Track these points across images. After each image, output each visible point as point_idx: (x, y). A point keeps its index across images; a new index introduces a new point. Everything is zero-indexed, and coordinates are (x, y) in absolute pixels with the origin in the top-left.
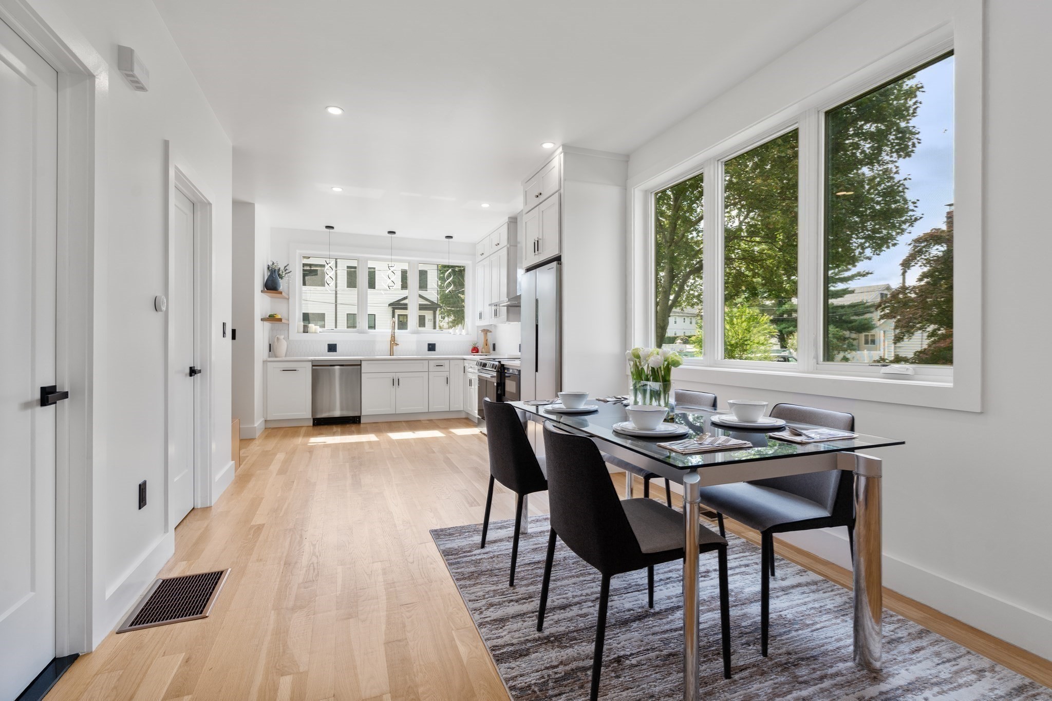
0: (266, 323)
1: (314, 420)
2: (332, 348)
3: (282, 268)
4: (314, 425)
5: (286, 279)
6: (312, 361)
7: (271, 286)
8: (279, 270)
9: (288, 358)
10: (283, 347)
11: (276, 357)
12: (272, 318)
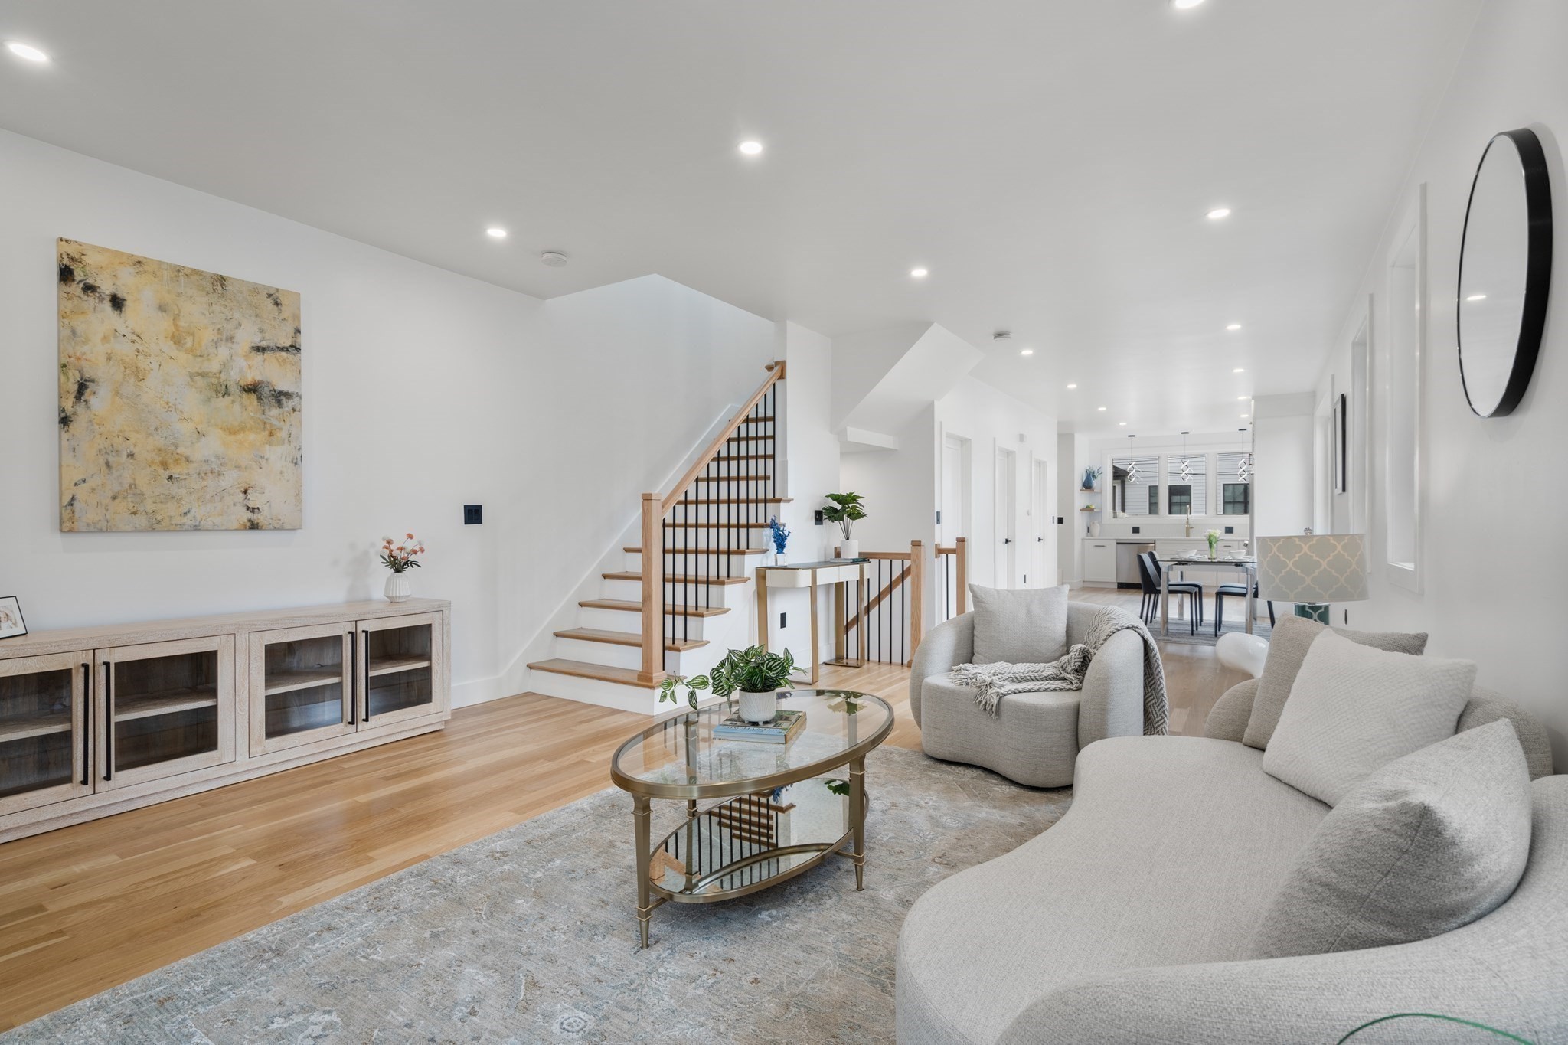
0: (1083, 512)
1: (1119, 583)
2: (1136, 530)
3: (1096, 471)
4: (1118, 587)
5: (1099, 478)
6: (1116, 540)
7: (1087, 486)
8: (1093, 473)
9: (1101, 538)
10: (1096, 529)
11: (1092, 536)
12: (1088, 509)
